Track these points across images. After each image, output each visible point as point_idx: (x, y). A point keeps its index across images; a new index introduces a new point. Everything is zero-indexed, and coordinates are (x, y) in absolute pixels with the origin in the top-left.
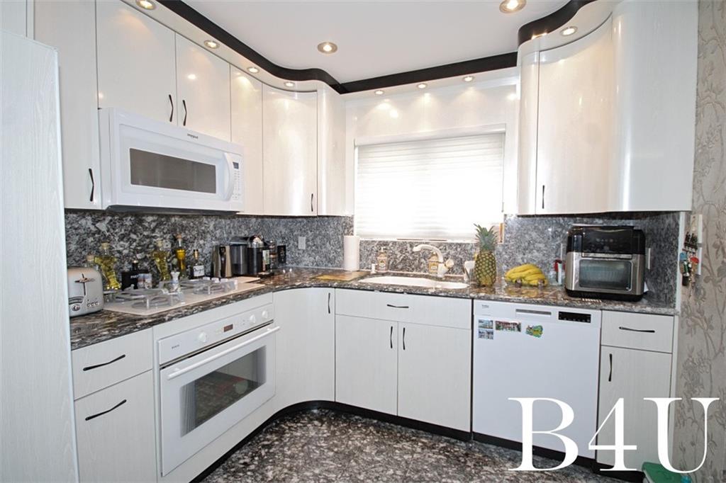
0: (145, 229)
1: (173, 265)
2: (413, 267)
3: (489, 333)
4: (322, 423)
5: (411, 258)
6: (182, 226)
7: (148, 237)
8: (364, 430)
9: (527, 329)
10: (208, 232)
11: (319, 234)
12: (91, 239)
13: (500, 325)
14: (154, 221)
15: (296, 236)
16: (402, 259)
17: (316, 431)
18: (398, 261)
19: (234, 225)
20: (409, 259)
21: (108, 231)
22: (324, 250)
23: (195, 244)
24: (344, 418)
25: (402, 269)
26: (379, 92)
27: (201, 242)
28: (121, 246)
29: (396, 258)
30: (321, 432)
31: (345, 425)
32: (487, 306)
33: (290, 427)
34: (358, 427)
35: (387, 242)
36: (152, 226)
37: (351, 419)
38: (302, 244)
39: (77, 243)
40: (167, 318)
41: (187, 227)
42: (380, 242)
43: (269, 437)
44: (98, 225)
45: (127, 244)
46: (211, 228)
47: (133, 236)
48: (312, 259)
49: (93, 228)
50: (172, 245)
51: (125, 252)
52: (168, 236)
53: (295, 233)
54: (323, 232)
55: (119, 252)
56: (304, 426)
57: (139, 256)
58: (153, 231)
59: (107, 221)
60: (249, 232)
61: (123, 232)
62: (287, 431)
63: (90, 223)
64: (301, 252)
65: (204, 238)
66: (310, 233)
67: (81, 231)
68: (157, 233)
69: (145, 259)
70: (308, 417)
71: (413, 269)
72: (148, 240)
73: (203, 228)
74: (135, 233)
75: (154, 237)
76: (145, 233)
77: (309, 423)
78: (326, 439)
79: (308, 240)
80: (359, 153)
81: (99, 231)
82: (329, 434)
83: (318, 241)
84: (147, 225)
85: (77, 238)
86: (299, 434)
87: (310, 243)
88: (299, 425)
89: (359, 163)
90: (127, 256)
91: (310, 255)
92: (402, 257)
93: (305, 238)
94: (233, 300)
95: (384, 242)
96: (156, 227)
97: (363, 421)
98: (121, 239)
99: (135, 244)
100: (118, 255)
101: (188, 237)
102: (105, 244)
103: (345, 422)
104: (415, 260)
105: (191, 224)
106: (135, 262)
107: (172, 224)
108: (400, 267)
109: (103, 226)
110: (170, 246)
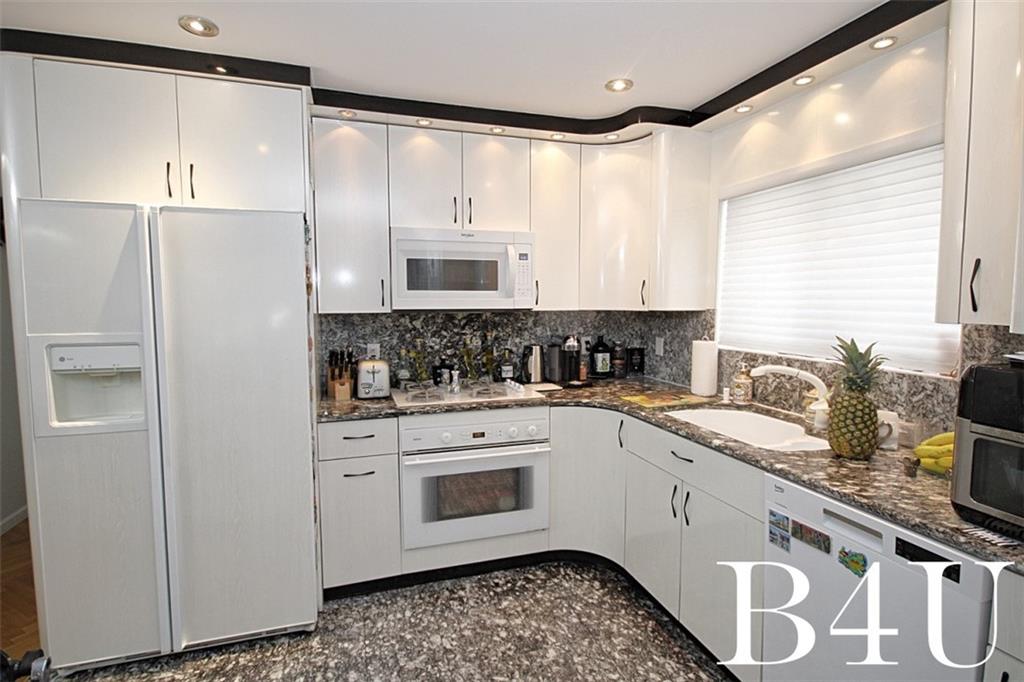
0: (455, 326)
1: (483, 363)
2: (791, 402)
3: (783, 538)
4: (602, 588)
5: (788, 386)
6: (495, 323)
7: (457, 334)
8: (640, 620)
9: (841, 552)
10: (526, 329)
11: (677, 336)
12: (409, 335)
13: (801, 531)
14: (464, 318)
15: (654, 336)
16: (776, 387)
17: (588, 590)
18: (770, 390)
19: (562, 320)
20: (785, 388)
21: (422, 328)
22: (681, 359)
23: (509, 342)
24: (633, 595)
25: (774, 404)
26: (742, 108)
27: (517, 340)
28: (433, 343)
29: (766, 383)
30: (591, 595)
31: (624, 603)
32: (780, 489)
33: (567, 574)
34: (637, 613)
35: (756, 355)
36: (462, 323)
37: (640, 600)
38: (659, 347)
39: (399, 338)
40: (408, 412)
41: (499, 324)
42: (746, 354)
43: (538, 573)
44: (414, 323)
45: (438, 341)
46: (530, 324)
47: (444, 333)
48: (669, 370)
49: (410, 326)
50: (483, 343)
51: (437, 347)
52: (478, 333)
53: (653, 332)
54: (682, 333)
55: (432, 347)
56: (581, 581)
57: (449, 352)
58: (463, 328)
59: (421, 319)
60: (584, 329)
61: (435, 328)
62: (560, 577)
63: (408, 321)
64: (658, 359)
65: (520, 335)
66: (668, 333)
67: (401, 328)
68: (467, 331)
69: (454, 355)
70: (595, 574)
71: (791, 406)
72: (458, 337)
73: (519, 325)
74: (445, 330)
75: (464, 334)
76: (455, 330)
77: (589, 581)
78: (587, 605)
79: (665, 343)
80: (728, 210)
81: (415, 329)
82: (595, 602)
83: (676, 347)
84: (457, 322)
85: (398, 334)
86: (567, 585)
87: (667, 348)
88: (578, 577)
89: (727, 226)
90: (438, 351)
91: (667, 365)
92: (775, 384)
93: (663, 340)
94: (487, 406)
95: (752, 354)
96: (465, 325)
97: (652, 611)
98: (433, 336)
99: (445, 340)
100: (429, 350)
101: (501, 334)
102: (418, 340)
103: (629, 600)
104: (794, 390)
105: (505, 321)
106: (444, 357)
107: (483, 321)
108: (772, 398)
109: (418, 324)
110: (480, 343)
